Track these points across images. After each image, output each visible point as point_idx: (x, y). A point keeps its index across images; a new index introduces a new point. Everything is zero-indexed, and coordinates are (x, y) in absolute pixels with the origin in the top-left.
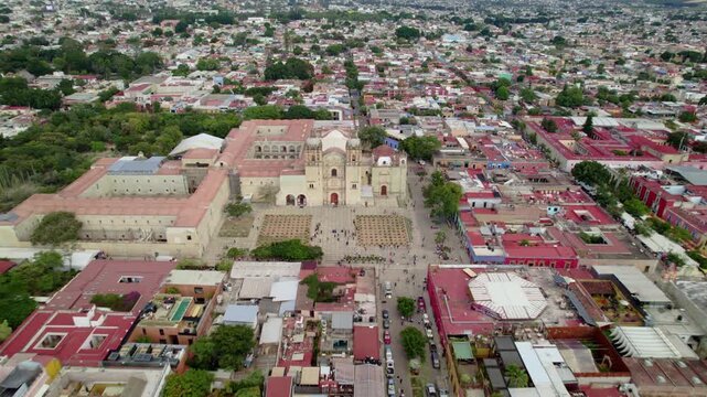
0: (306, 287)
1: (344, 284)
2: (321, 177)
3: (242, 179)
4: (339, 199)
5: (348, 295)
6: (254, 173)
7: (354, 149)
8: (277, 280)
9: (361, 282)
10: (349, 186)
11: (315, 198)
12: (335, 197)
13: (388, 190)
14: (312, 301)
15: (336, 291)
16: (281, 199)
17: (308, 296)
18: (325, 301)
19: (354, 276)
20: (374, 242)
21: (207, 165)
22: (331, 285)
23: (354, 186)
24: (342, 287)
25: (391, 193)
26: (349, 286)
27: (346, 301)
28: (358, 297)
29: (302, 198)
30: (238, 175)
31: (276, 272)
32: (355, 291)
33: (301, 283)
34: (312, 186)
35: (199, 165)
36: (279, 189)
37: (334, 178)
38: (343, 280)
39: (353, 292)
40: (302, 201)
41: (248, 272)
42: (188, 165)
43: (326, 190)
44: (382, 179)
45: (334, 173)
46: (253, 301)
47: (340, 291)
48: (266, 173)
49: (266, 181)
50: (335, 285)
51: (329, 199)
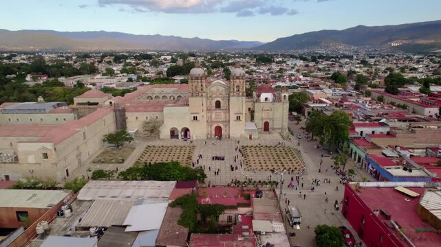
0: (178, 211)
1: (234, 208)
2: (205, 109)
3: (127, 114)
4: (223, 132)
5: (243, 223)
6: (140, 109)
7: (238, 78)
8: (139, 202)
9: (259, 205)
10: (233, 117)
11: (199, 131)
12: (218, 130)
13: (270, 126)
14: (186, 230)
15: (223, 218)
16: (165, 132)
17: (180, 223)
18: (208, 232)
19: (248, 198)
20: (265, 168)
21: (97, 104)
22: (216, 210)
23: (238, 118)
24: (232, 213)
25: (273, 129)
26: (243, 210)
27: (240, 232)
28: (258, 225)
29: (186, 131)
30: (124, 110)
31: (141, 193)
32: (252, 218)
33: (172, 205)
34: (195, 118)
35: (89, 104)
36: (163, 123)
37: (218, 111)
38: (233, 202)
39: (249, 219)
40: (186, 135)
41: (101, 192)
42: (79, 104)
43: (209, 122)
44: (264, 115)
45: (218, 105)
46: (92, 230)
47: (230, 218)
48: (152, 109)
49: (151, 115)
50: (222, 208)
51: (213, 132)
